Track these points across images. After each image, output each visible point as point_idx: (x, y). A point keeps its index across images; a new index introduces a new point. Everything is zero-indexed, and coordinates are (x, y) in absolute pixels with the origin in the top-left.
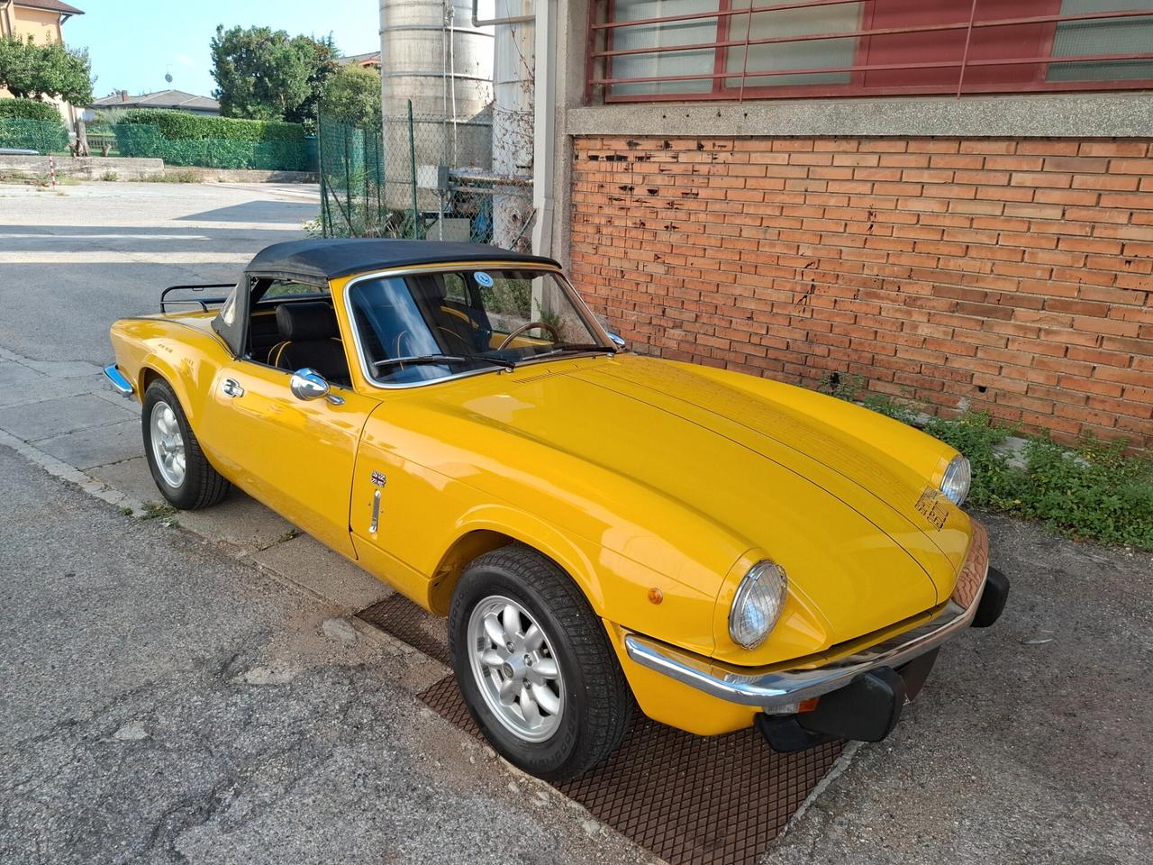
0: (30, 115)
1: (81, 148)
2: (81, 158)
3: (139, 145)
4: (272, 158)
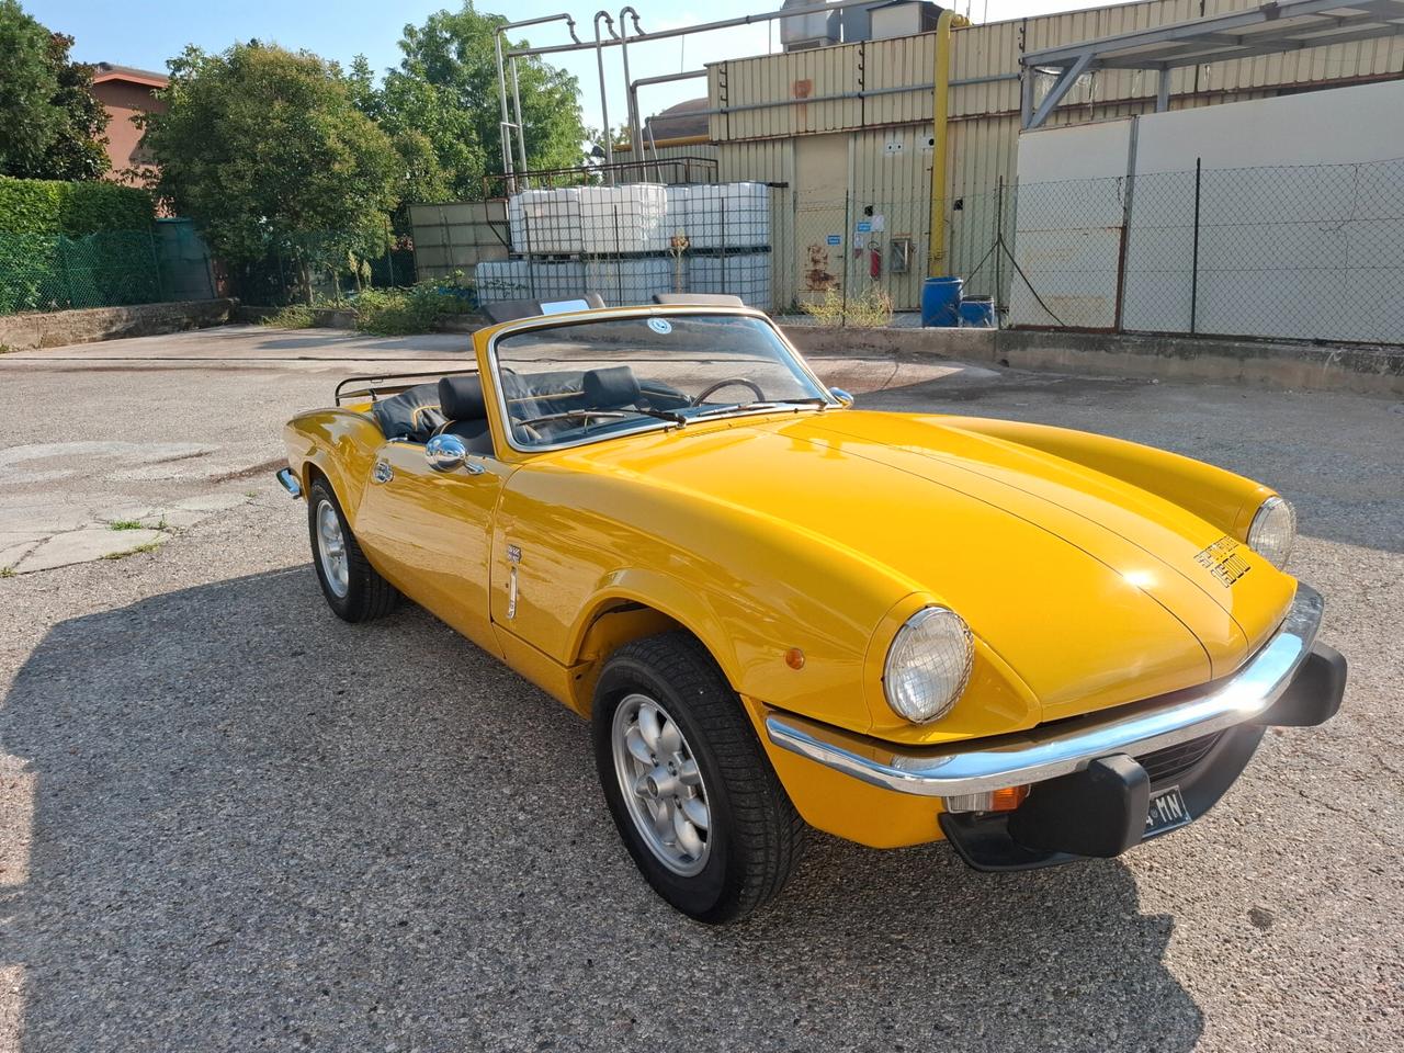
4: (97, 275)
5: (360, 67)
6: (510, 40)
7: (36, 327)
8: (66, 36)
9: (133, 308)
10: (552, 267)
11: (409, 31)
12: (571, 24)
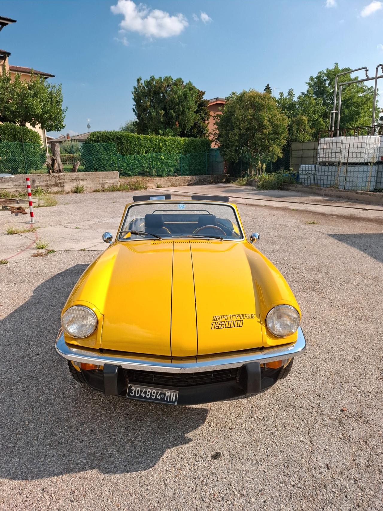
0: (15, 138)
1: (56, 166)
2: (56, 174)
3: (100, 160)
4: (190, 166)
5: (291, 94)
6: (351, 77)
7: (170, 181)
8: (203, 91)
9: (197, 176)
10: (327, 167)
11: (312, 79)
12: (367, 71)
